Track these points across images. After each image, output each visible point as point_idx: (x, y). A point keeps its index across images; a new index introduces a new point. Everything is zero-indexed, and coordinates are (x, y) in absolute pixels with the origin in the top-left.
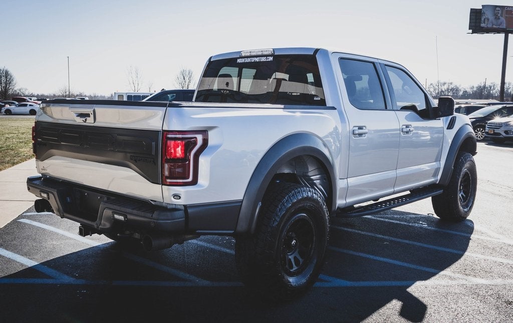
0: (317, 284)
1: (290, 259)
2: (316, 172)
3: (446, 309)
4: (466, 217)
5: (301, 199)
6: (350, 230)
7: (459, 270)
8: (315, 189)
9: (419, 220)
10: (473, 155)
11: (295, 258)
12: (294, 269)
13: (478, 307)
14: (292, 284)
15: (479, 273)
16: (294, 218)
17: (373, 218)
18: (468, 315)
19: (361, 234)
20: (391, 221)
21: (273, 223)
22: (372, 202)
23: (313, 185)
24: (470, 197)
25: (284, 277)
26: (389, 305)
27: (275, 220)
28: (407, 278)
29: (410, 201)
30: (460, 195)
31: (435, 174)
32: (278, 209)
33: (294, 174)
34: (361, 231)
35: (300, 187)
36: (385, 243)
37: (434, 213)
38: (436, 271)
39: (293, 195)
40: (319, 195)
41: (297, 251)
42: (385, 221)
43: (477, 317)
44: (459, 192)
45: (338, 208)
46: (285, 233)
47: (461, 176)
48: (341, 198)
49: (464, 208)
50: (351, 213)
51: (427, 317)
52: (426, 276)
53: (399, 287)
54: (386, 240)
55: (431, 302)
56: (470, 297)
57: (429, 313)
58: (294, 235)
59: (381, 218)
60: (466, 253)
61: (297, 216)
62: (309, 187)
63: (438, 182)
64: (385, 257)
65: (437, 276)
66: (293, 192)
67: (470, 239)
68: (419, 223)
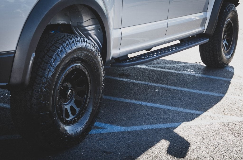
0: (93, 131)
1: (66, 109)
2: (90, 22)
3: (207, 144)
4: (228, 64)
5: (75, 50)
6: (125, 80)
7: (219, 111)
8: (89, 39)
9: (188, 68)
10: (236, 6)
11: (71, 108)
12: (70, 118)
13: (233, 140)
14: (68, 132)
15: (236, 112)
16: (69, 68)
17: (147, 68)
18: (224, 148)
19: (135, 83)
20: (163, 70)
21: (48, 74)
22: (145, 52)
23: (87, 35)
24: (232, 45)
25: (60, 126)
26: (158, 145)
27: (50, 70)
28: (174, 120)
29: (179, 49)
30: (224, 44)
31: (203, 24)
32: (53, 59)
33: (69, 25)
34: (136, 80)
35: (74, 37)
36: (157, 90)
37: (201, 61)
38: (199, 112)
39: (68, 45)
40: (93, 45)
41: (73, 102)
42: (157, 71)
43: (231, 149)
44: (222, 41)
45: (113, 58)
46: (60, 83)
47: (225, 26)
48: (115, 48)
49: (226, 55)
50: (125, 63)
51: (189, 152)
52: (191, 117)
53: (167, 129)
54: (158, 88)
55: (194, 140)
56: (227, 133)
57: (191, 149)
58: (70, 85)
59: (154, 67)
60: (226, 96)
61: (72, 66)
62: (83, 37)
63: (204, 32)
64: (156, 103)
65: (201, 116)
66: (67, 42)
67: (230, 83)
68: (188, 71)
